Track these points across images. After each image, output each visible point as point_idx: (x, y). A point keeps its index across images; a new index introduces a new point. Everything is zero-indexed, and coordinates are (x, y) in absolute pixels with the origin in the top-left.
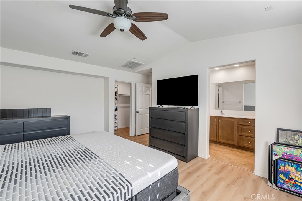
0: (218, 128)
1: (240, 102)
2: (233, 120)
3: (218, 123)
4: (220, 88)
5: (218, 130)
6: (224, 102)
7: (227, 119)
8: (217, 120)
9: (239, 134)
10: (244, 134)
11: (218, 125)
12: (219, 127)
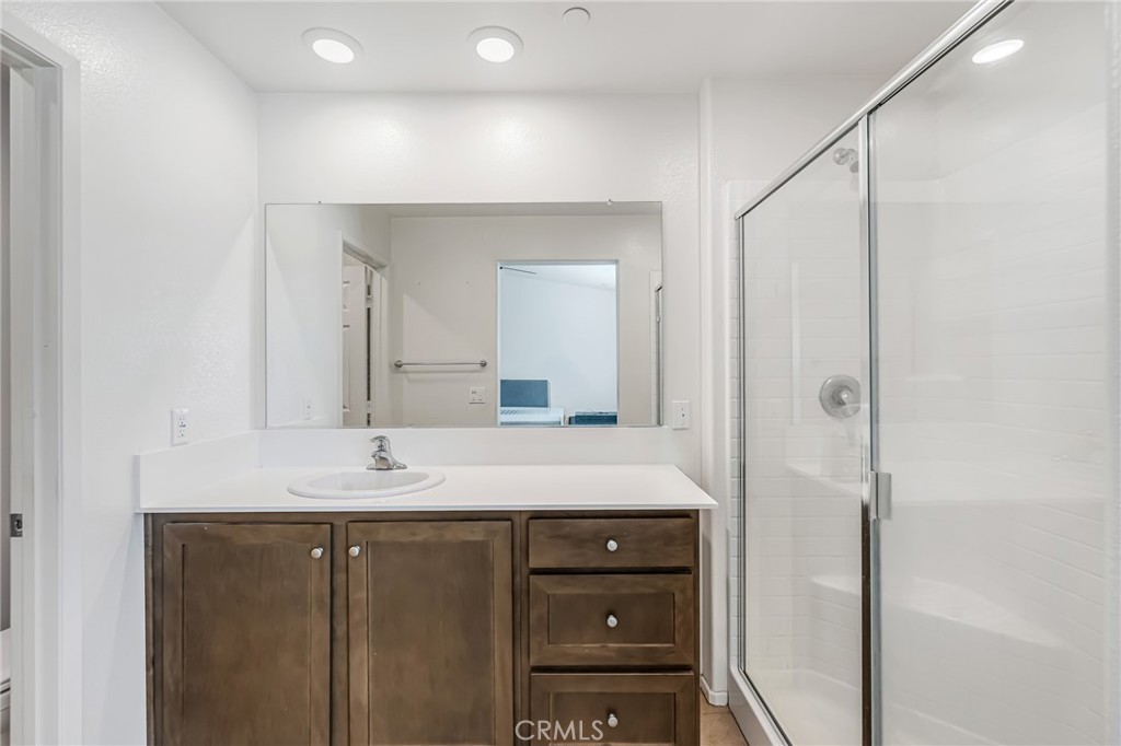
0: (341, 630)
1: (484, 365)
2: (475, 533)
3: (340, 578)
4: (377, 276)
5: (340, 648)
6: (398, 366)
7: (425, 533)
8: (331, 549)
9: (533, 662)
10: (569, 647)
11: (340, 602)
12: (356, 616)
